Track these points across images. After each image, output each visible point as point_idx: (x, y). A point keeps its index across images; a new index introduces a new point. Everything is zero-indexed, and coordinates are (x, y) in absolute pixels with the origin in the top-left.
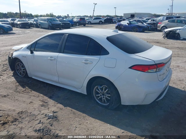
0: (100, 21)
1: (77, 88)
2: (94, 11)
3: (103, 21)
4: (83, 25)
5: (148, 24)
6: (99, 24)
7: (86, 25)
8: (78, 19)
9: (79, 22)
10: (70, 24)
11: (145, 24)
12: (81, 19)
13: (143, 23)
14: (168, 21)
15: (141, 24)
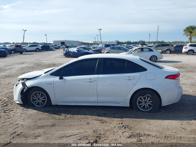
0: (37, 49)
1: (119, 103)
2: (24, 37)
3: (40, 48)
4: (19, 53)
5: (93, 50)
6: (36, 51)
7: (23, 53)
8: (13, 47)
9: (15, 49)
10: (7, 52)
11: (91, 51)
12: (17, 46)
13: (88, 50)
14: (110, 48)
15: (87, 50)
